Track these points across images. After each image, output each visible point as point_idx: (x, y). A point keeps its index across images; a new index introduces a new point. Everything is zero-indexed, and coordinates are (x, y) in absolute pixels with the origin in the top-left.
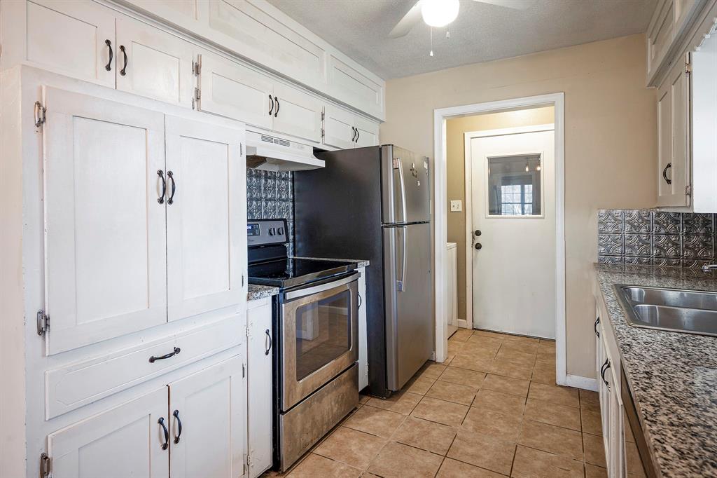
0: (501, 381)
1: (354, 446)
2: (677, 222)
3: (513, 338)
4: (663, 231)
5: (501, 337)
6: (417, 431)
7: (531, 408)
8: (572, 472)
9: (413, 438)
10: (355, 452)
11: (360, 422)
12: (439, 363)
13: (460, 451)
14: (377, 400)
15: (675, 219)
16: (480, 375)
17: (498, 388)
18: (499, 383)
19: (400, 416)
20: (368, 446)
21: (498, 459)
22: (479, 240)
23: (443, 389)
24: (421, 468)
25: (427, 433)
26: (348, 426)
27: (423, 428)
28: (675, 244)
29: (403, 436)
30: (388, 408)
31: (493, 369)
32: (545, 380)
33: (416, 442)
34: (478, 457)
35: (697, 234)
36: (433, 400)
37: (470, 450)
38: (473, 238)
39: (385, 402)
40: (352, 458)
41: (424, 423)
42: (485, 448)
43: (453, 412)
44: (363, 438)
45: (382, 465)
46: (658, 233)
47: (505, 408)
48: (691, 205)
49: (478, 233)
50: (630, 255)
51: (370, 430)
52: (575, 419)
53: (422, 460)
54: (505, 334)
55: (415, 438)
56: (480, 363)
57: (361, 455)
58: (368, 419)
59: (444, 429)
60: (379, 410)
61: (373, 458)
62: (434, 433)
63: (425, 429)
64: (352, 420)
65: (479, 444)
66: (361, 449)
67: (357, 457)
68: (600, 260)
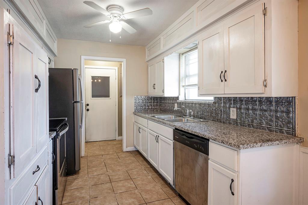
0: (108, 156)
1: (77, 194)
2: (151, 99)
3: (101, 142)
4: (149, 102)
5: (97, 143)
6: (95, 180)
7: (122, 160)
8: (143, 171)
9: (96, 182)
10: (80, 195)
11: (72, 186)
12: (83, 157)
13: (114, 179)
14: (71, 177)
15: (151, 98)
16: (100, 156)
17: (109, 158)
18: (108, 157)
19: (85, 178)
20: (83, 191)
21: (125, 176)
22: (88, 107)
23: (92, 164)
24: (107, 188)
25: (99, 179)
26: (67, 189)
27: (97, 178)
28: (151, 105)
29: (93, 183)
30: (78, 177)
31: (103, 153)
32: (120, 152)
33: (98, 183)
34: (120, 178)
35: (155, 102)
36: (92, 169)
37: (117, 177)
38: (86, 107)
39: (74, 176)
40: (80, 198)
41: (95, 176)
42: (120, 175)
43: (102, 169)
44: (78, 190)
45: (93, 194)
46: (148, 102)
47: (116, 163)
48: (164, 94)
49: (88, 105)
50: (142, 109)
51: (78, 186)
52: (134, 159)
53: (105, 186)
54: (98, 141)
55: (97, 181)
56: (97, 153)
57: (83, 195)
58: (73, 184)
59: (104, 175)
60: (75, 179)
61: (88, 194)
62: (102, 178)
63: (98, 178)
64: (67, 187)
65: (117, 175)
66: (81, 193)
67: (82, 196)
68: (135, 111)
